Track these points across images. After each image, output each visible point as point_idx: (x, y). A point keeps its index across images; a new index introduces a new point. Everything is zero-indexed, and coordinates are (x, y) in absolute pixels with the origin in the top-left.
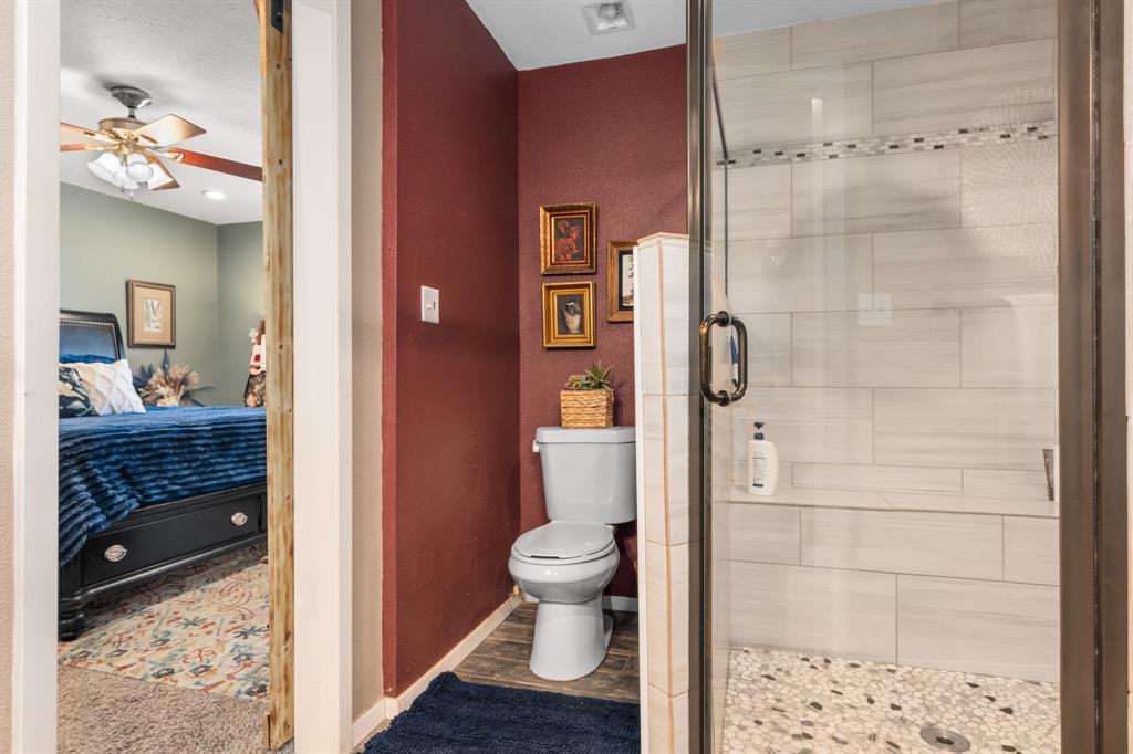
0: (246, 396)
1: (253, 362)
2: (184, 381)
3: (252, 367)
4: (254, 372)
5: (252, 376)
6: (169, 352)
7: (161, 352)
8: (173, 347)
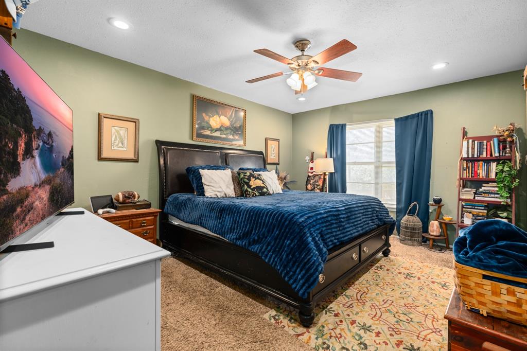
0: (307, 184)
1: (310, 171)
2: (285, 178)
3: (309, 172)
4: (310, 174)
5: (309, 176)
6: (277, 166)
7: (275, 166)
8: (278, 164)
